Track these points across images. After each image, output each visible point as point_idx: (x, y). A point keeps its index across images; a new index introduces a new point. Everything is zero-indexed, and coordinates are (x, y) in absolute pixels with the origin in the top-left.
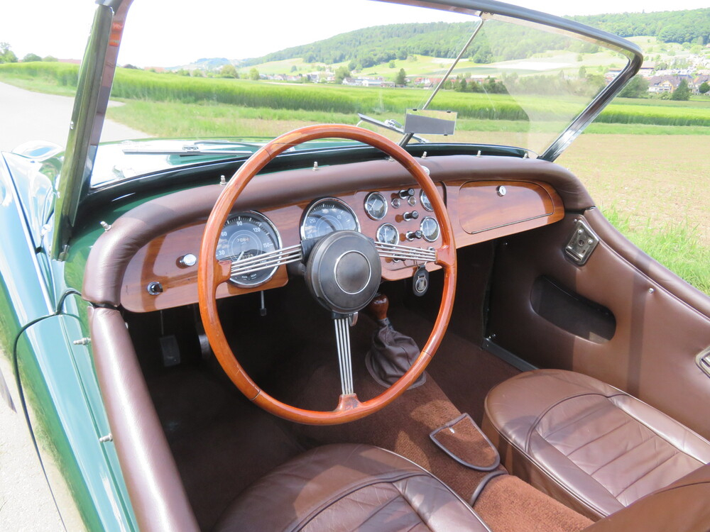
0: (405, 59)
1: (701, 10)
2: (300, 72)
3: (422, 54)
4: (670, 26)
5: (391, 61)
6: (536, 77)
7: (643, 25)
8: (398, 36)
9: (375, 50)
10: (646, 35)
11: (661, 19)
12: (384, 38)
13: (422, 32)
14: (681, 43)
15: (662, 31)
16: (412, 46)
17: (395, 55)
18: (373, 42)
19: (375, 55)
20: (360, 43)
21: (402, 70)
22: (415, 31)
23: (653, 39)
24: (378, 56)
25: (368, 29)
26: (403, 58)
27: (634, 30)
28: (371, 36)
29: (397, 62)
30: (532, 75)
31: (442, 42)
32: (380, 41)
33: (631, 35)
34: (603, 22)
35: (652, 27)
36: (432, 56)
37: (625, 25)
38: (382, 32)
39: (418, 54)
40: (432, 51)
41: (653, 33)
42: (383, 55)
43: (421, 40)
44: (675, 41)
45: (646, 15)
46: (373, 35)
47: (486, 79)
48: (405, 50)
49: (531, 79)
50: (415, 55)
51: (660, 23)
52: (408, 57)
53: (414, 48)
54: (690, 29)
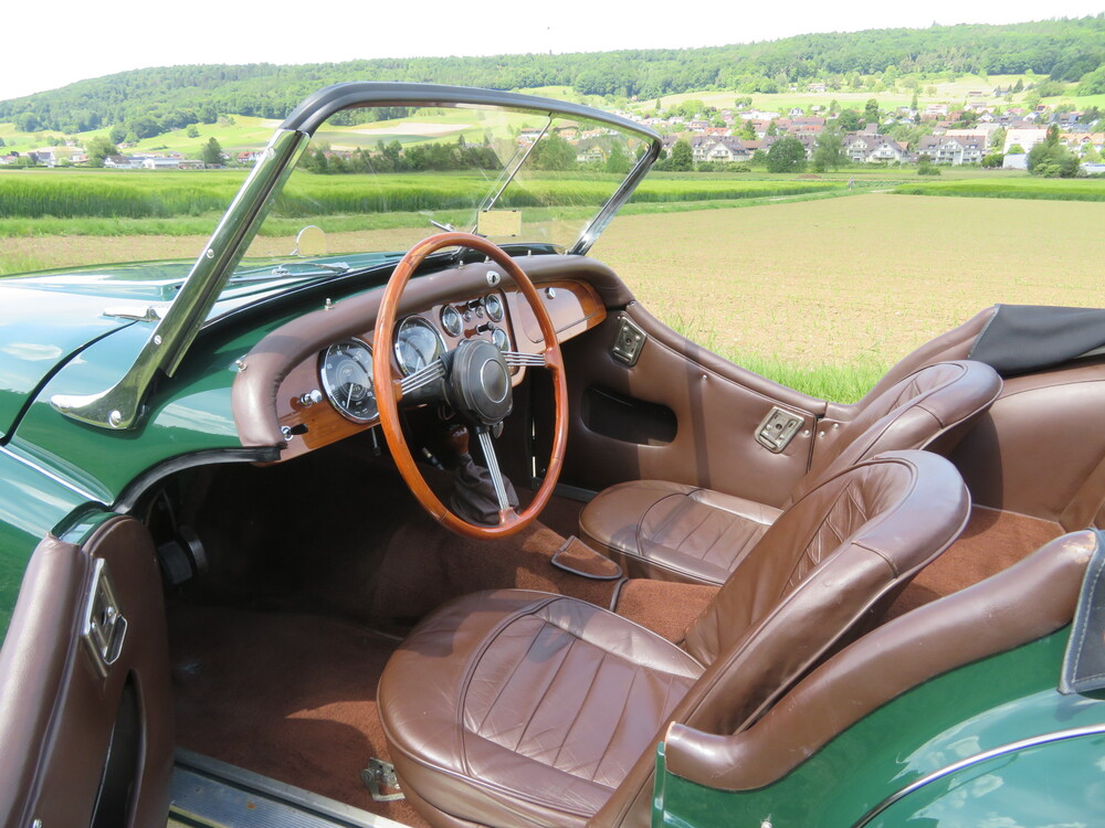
0: (215, 121)
1: (617, 52)
2: (14, 149)
3: (242, 114)
4: (586, 72)
5: (190, 126)
6: (428, 147)
7: (554, 71)
8: (196, 85)
9: (156, 108)
10: (559, 84)
11: (574, 63)
12: (169, 89)
13: (236, 78)
14: (603, 94)
15: (578, 79)
16: (223, 100)
17: (194, 115)
18: (150, 94)
19: (159, 116)
20: (126, 96)
21: (212, 140)
22: (223, 77)
23: (569, 89)
24: (164, 118)
25: (136, 72)
26: (210, 119)
27: (544, 77)
28: (145, 84)
29: (200, 127)
30: (421, 144)
31: (272, 93)
32: (163, 93)
33: (542, 85)
34: (503, 66)
35: (565, 73)
36: (260, 116)
37: (531, 70)
38: (166, 79)
39: (235, 113)
40: (259, 108)
41: (568, 82)
42: (172, 115)
43: (235, 90)
44: (595, 92)
45: (555, 57)
46: (148, 84)
47: (355, 152)
48: (211, 106)
49: (420, 150)
50: (230, 116)
51: (573, 68)
52: (219, 119)
53: (226, 104)
54: (609, 77)
